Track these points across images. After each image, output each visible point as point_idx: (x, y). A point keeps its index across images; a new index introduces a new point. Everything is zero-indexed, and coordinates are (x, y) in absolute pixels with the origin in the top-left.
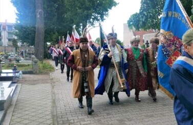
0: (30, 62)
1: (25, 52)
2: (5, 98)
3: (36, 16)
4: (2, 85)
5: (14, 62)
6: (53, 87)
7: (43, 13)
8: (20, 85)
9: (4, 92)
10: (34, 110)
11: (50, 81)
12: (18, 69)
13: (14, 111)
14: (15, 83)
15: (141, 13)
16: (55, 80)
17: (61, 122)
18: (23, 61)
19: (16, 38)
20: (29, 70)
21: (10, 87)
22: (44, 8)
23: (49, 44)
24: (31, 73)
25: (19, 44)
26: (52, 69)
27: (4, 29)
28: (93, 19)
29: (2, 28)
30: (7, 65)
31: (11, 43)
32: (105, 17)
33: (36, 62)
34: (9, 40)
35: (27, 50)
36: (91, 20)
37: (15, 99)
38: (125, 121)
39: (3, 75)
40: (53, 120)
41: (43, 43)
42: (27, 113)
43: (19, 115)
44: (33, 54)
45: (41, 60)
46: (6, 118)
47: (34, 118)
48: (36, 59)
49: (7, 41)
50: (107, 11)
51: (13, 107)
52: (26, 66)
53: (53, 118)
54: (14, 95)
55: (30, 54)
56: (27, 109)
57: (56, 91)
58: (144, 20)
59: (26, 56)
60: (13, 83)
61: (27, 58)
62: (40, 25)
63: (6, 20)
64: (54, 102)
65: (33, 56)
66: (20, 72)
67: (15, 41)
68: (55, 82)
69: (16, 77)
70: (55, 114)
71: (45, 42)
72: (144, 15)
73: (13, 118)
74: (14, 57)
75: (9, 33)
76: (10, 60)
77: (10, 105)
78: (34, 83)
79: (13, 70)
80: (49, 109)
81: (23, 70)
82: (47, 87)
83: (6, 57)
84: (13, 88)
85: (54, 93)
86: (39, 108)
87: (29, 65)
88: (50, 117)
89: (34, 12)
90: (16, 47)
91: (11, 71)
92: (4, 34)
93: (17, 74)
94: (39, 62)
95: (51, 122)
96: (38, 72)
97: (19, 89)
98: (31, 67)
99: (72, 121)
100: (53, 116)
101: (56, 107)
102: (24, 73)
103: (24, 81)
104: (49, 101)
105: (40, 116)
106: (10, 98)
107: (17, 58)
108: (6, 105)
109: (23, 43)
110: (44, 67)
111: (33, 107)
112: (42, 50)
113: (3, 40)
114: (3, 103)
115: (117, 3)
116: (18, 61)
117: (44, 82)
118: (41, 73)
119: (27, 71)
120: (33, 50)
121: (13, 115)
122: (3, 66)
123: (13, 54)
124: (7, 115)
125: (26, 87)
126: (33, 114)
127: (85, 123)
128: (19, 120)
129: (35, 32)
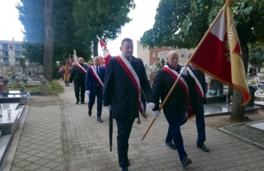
0: (38, 82)
1: (33, 72)
2: (13, 121)
3: (44, 34)
4: (9, 107)
5: (22, 83)
6: (62, 109)
7: (52, 30)
8: (27, 107)
9: (11, 115)
10: (42, 134)
11: (59, 103)
12: (26, 89)
13: (21, 135)
14: (22, 105)
15: (154, 29)
16: (64, 102)
17: (71, 147)
18: (30, 81)
19: (23, 57)
20: (37, 91)
21: (17, 109)
22: (53, 25)
23: (58, 62)
24: (39, 94)
25: (27, 63)
26: (61, 90)
27: (11, 48)
28: (105, 36)
29: (9, 46)
30: (15, 86)
31: (18, 63)
32: (117, 34)
33: (44, 83)
34: (17, 59)
35: (35, 70)
36: (103, 37)
37: (23, 122)
38: (139, 145)
39: (10, 96)
40: (63, 145)
41: (51, 62)
42: (35, 136)
43: (27, 139)
44: (41, 74)
45: (50, 80)
46: (13, 142)
47: (43, 143)
48: (45, 80)
49: (14, 60)
50: (120, 27)
51: (21, 130)
52: (34, 86)
53: (63, 143)
54: (22, 118)
55: (38, 74)
56: (34, 133)
57: (65, 114)
58: (157, 36)
59: (34, 76)
60: (20, 105)
61: (36, 78)
62: (49, 43)
63: (13, 39)
64: (63, 125)
65: (42, 76)
66: (28, 93)
67: (22, 61)
68: (64, 104)
69: (24, 98)
70: (65, 138)
71: (55, 60)
72: (158, 31)
73: (21, 142)
74: (22, 77)
75: (16, 52)
76: (18, 81)
77: (18, 128)
78: (43, 104)
79: (21, 91)
80: (59, 132)
81: (31, 91)
82: (56, 109)
83: (14, 78)
84: (21, 110)
85: (63, 116)
86: (48, 131)
87: (37, 86)
88: (60, 141)
89: (43, 30)
90: (24, 67)
91: (18, 92)
92: (12, 53)
93: (25, 95)
94: (48, 82)
95: (61, 146)
96: (46, 93)
97: (26, 111)
98: (39, 87)
99: (83, 146)
100: (63, 141)
101: (66, 130)
102: (32, 94)
103: (32, 103)
104: (59, 124)
105: (50, 140)
106: (18, 121)
107: (25, 78)
108: (13, 128)
109: (30, 62)
110: (53, 88)
111: (41, 130)
112: (51, 70)
113: (10, 60)
114: (10, 127)
115: (130, 18)
116: (25, 81)
117: (53, 103)
118: (50, 94)
119: (35, 92)
120: (41, 69)
121: (20, 139)
122: (10, 87)
123: (20, 74)
124: (14, 139)
125: (35, 109)
126: (41, 138)
127: (97, 147)
128: (26, 144)
129: (43, 51)
